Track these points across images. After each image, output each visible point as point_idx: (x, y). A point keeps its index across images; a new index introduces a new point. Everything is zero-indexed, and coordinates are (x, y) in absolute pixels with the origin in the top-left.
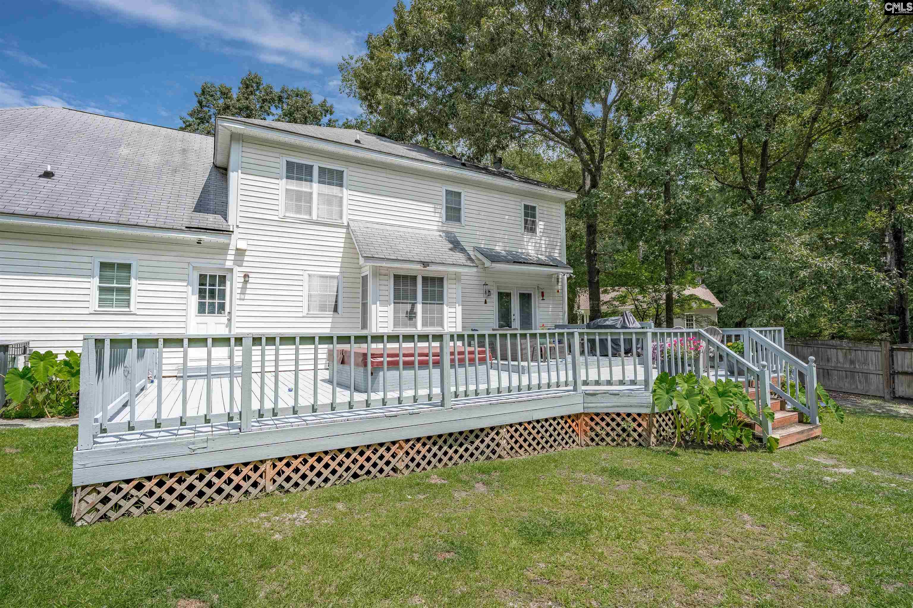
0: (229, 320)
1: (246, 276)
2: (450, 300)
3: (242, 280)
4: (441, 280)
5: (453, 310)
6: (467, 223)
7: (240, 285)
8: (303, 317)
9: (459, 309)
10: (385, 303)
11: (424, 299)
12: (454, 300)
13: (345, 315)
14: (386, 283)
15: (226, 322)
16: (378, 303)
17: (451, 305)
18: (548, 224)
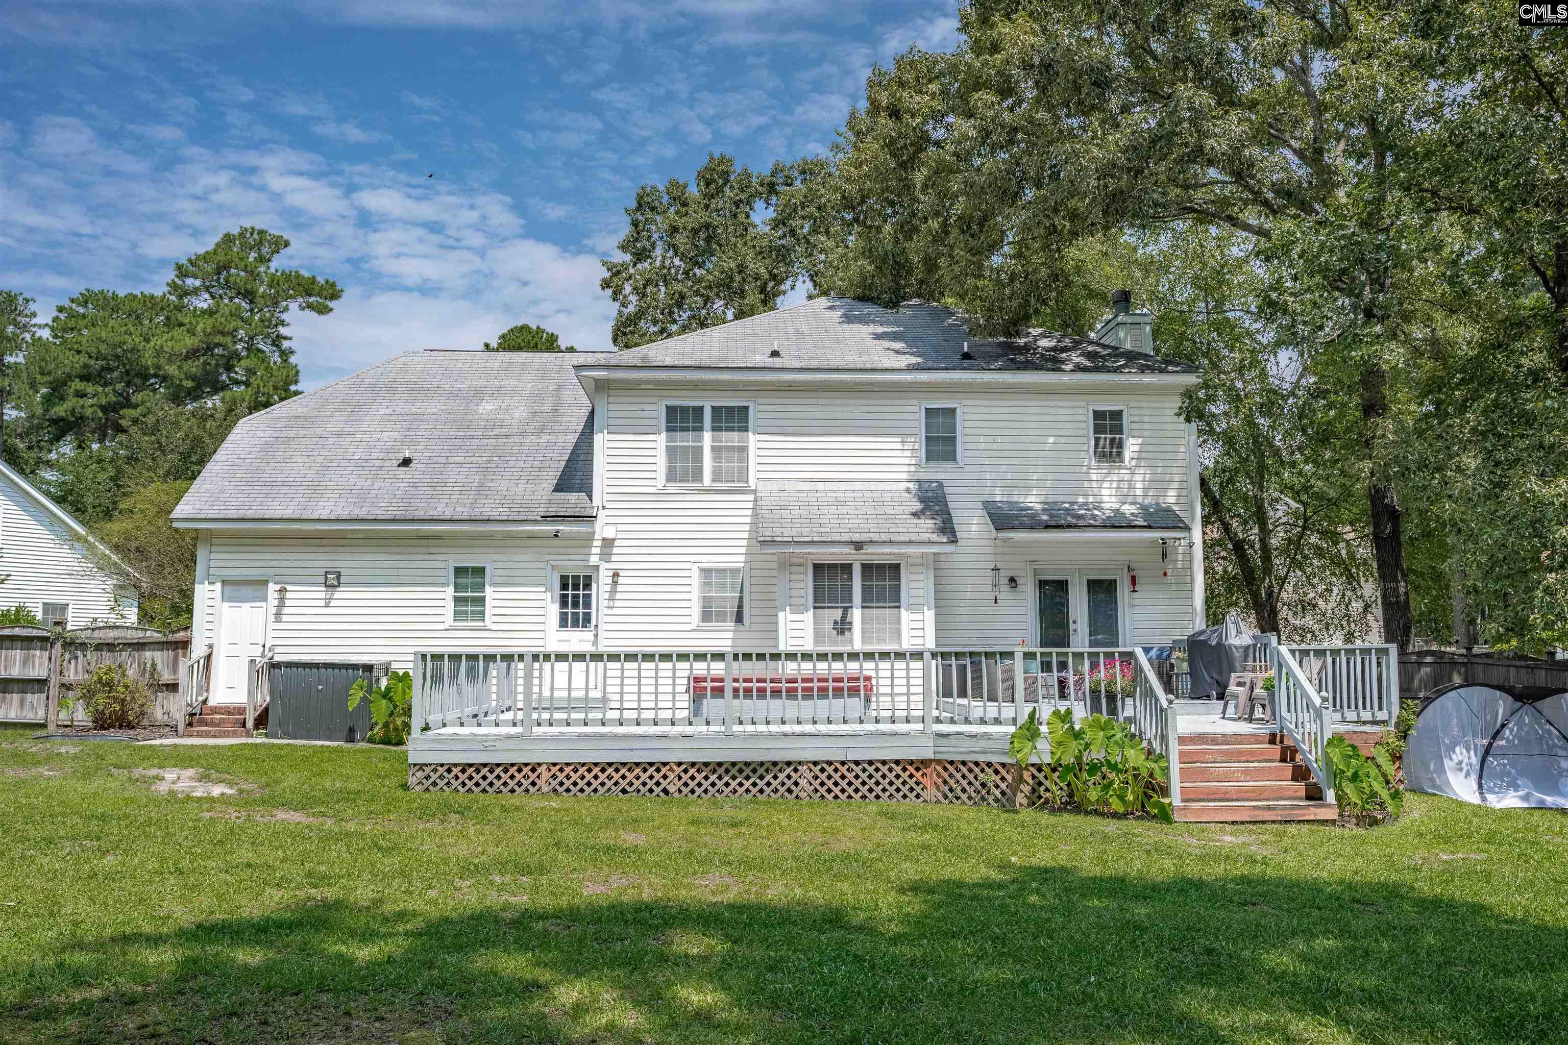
0: (596, 636)
1: (616, 575)
2: (912, 601)
3: (610, 581)
4: (897, 567)
5: (919, 617)
6: (968, 461)
7: (608, 588)
8: (693, 631)
9: (929, 615)
10: (799, 609)
11: (864, 600)
12: (921, 601)
13: (755, 627)
14: (801, 577)
15: (592, 638)
16: (788, 608)
17: (915, 608)
18: (1149, 440)
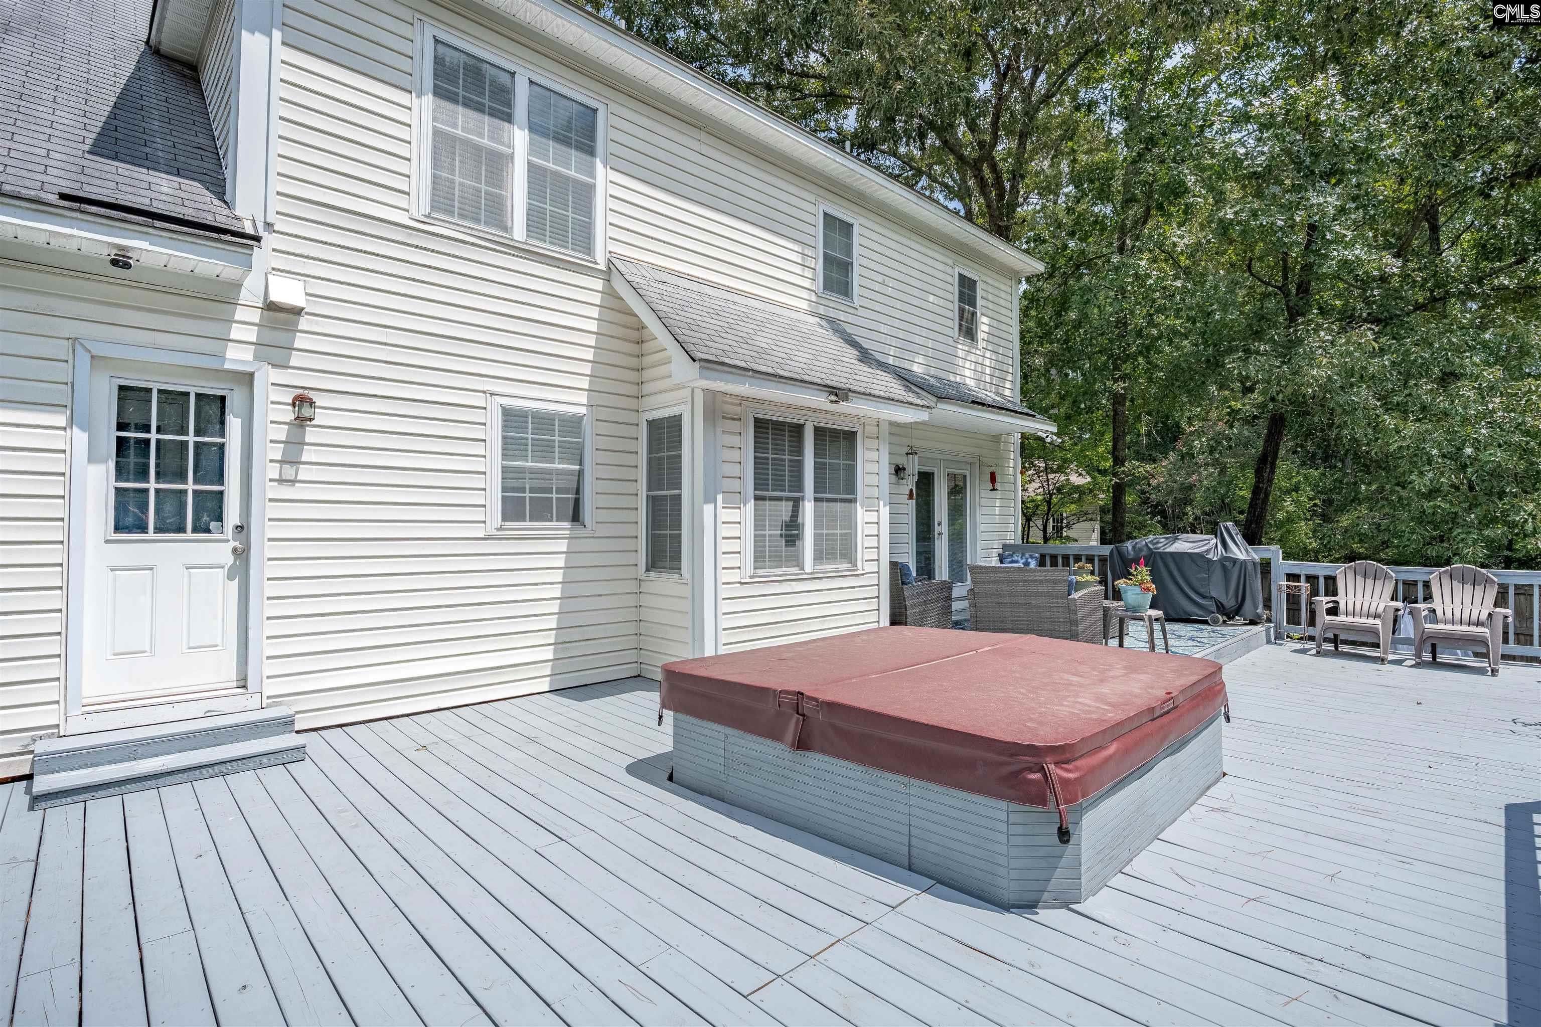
0: (242, 554)
1: (301, 401)
2: (869, 492)
3: (289, 415)
4: (851, 436)
5: (873, 516)
6: (865, 302)
7: (281, 433)
8: (488, 539)
9: (885, 511)
10: (734, 499)
11: (817, 487)
12: (876, 492)
13: (602, 531)
14: (735, 441)
15: (230, 560)
16: (720, 497)
17: (872, 505)
18: (997, 324)
